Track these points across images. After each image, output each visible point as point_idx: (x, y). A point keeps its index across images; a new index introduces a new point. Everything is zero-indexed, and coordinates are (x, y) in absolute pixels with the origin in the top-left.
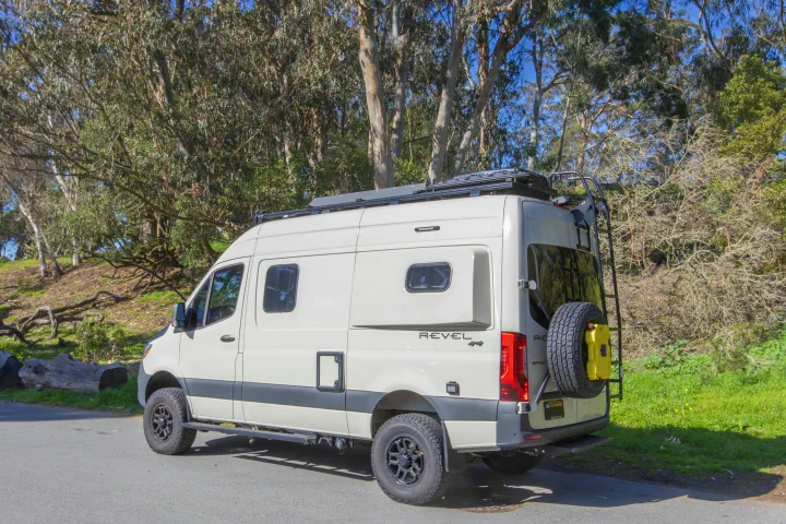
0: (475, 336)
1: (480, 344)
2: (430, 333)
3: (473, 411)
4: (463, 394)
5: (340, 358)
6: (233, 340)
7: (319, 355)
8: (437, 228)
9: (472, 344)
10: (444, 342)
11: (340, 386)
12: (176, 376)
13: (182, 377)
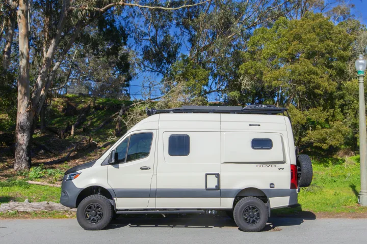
0: (281, 166)
1: (283, 169)
2: (261, 165)
3: (280, 193)
4: (275, 188)
5: (218, 175)
6: (150, 168)
7: (207, 175)
8: (259, 125)
9: (279, 169)
10: (267, 168)
11: (218, 187)
12: (106, 188)
13: (110, 188)
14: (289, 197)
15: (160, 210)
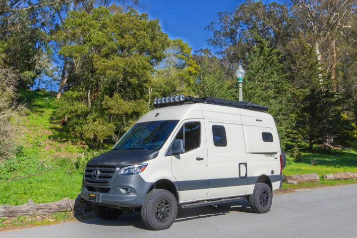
0: (276, 156)
1: (277, 158)
4: (274, 174)
5: (246, 165)
6: (203, 159)
7: (240, 164)
8: (261, 121)
9: (275, 158)
11: (246, 176)
12: (172, 181)
13: (175, 181)
14: (280, 182)
15: (208, 201)
